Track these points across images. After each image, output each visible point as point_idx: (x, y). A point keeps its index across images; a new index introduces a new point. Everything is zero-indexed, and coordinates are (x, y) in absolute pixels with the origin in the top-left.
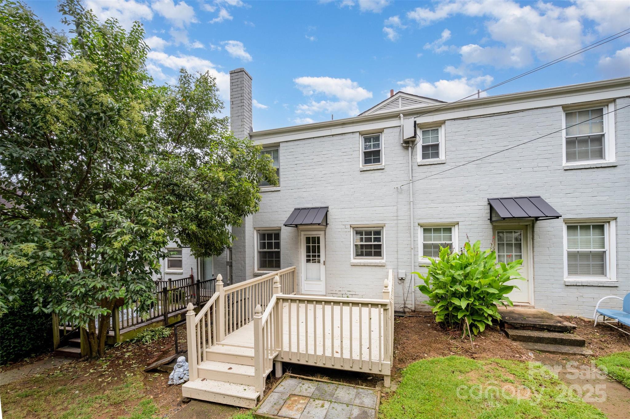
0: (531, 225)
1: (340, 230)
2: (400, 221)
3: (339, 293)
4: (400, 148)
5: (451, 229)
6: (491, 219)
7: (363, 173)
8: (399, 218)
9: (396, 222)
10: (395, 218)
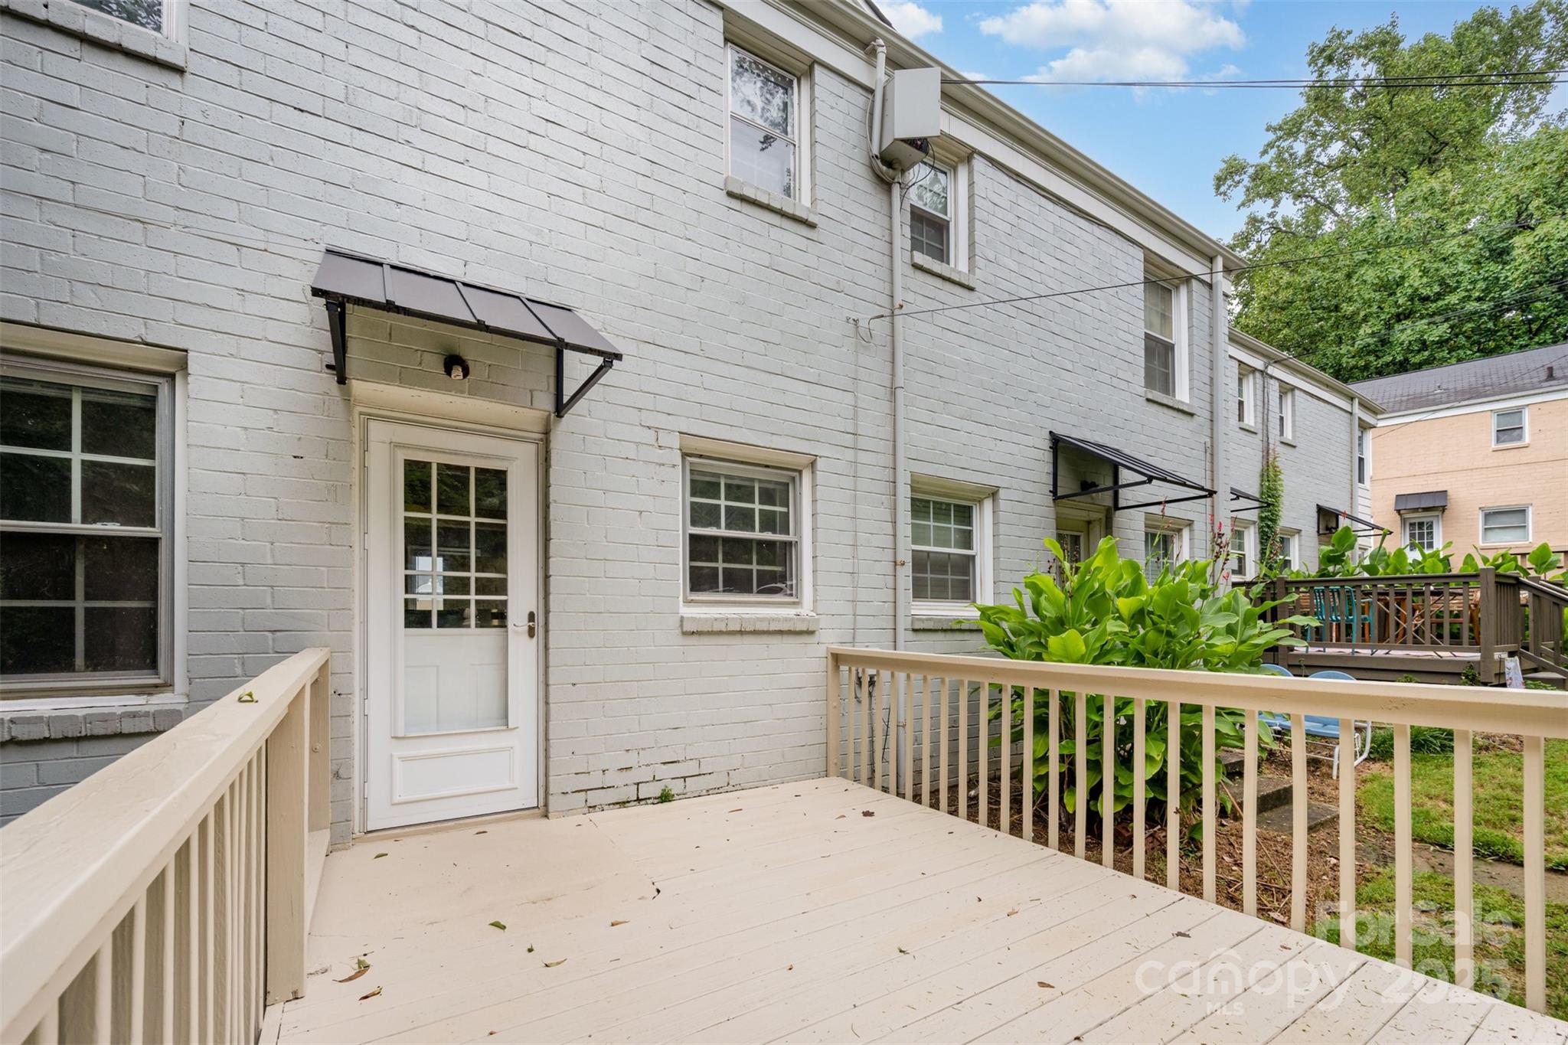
0: (1104, 520)
1: (630, 451)
2: (863, 457)
3: (618, 779)
4: (863, 171)
5: (970, 508)
6: (1054, 492)
7: (736, 204)
8: (863, 443)
9: (849, 454)
10: (848, 440)
